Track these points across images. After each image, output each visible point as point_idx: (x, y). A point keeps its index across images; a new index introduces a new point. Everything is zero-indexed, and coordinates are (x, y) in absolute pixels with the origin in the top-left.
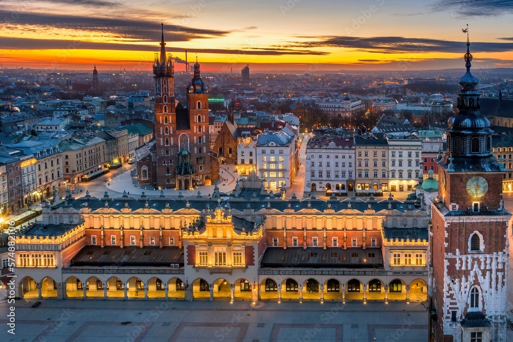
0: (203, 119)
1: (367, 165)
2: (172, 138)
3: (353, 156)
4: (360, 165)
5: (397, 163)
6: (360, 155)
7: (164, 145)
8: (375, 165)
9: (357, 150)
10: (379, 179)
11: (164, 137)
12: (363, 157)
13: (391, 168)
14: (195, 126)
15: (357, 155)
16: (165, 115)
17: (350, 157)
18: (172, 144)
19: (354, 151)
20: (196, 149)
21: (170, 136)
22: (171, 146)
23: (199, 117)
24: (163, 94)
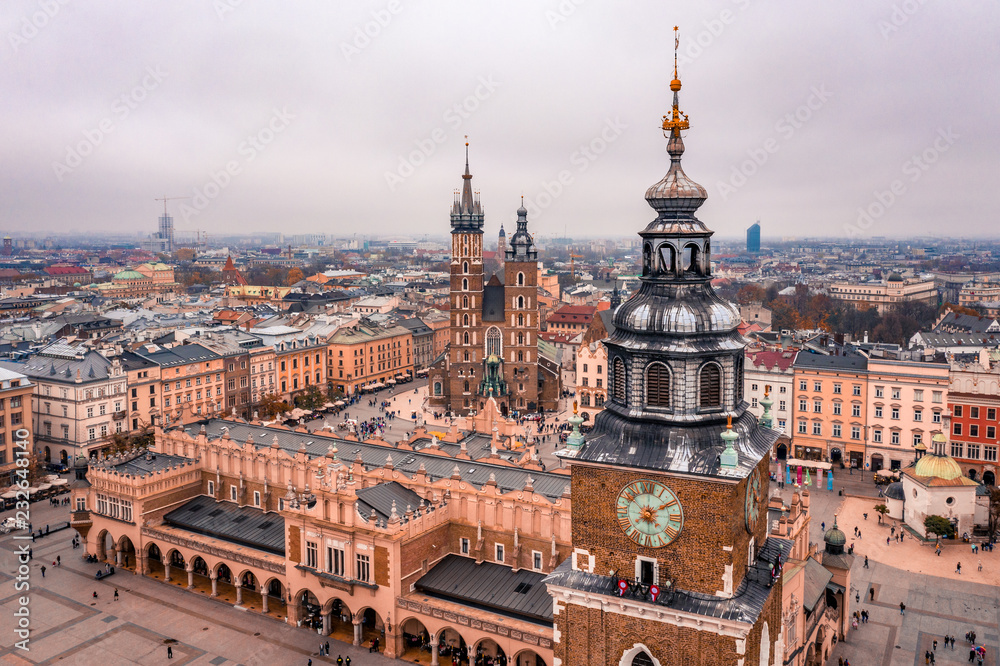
0: (526, 303)
1: (818, 409)
2: (474, 334)
3: (789, 388)
4: (803, 408)
5: (887, 411)
6: (804, 388)
7: (461, 344)
8: (837, 411)
9: (797, 377)
10: (845, 443)
11: (461, 330)
12: (810, 392)
13: (872, 421)
14: (513, 316)
15: (798, 385)
16: (464, 293)
17: (783, 390)
18: (475, 343)
19: (790, 380)
20: (513, 354)
21: (472, 330)
22: (474, 347)
23: (521, 299)
24: (463, 260)
